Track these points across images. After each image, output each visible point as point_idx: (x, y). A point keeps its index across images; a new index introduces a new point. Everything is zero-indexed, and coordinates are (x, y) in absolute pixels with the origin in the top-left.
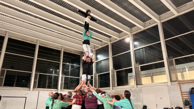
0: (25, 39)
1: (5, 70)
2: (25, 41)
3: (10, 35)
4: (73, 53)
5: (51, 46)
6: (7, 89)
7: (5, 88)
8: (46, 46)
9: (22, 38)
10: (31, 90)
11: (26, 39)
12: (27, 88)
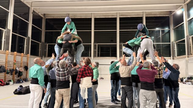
0: (106, 15)
1: (96, 45)
2: (107, 17)
3: (95, 15)
4: (158, 16)
5: (132, 15)
6: (100, 59)
7: (101, 58)
8: (126, 17)
9: (104, 15)
10: (118, 59)
11: (108, 15)
12: (114, 57)
